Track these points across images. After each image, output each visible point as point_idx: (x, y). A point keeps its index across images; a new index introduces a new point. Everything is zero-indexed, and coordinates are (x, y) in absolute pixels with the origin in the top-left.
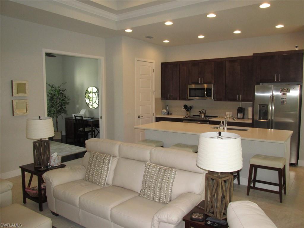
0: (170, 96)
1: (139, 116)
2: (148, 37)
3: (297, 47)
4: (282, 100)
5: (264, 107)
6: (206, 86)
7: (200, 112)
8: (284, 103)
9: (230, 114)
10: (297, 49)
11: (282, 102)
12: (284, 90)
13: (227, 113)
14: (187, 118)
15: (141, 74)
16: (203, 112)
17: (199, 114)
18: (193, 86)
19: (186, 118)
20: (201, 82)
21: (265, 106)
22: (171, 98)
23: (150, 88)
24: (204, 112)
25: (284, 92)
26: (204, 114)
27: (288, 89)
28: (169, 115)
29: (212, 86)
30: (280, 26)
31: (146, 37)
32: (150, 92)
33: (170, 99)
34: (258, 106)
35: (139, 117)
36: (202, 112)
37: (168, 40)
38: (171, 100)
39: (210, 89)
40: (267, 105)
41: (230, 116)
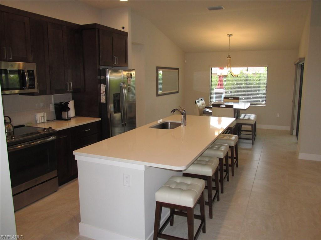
3: (123, 28)
5: (117, 96)
9: (44, 117)
13: (39, 115)
20: (8, 56)
25: (129, 77)
27: (131, 75)
29: (34, 67)
34: (113, 95)
39: (31, 72)
40: (120, 94)
41: (44, 120)
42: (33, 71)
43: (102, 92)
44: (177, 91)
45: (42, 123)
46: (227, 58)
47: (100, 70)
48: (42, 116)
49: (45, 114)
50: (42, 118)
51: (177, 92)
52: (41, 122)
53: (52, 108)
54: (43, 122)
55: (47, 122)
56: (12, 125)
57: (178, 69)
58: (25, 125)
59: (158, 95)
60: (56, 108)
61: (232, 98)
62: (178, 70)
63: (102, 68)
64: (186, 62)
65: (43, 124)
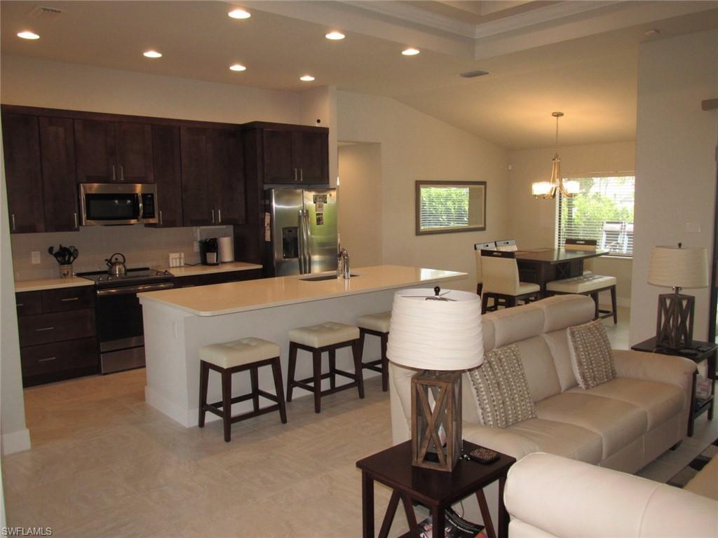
3: (318, 121)
4: (317, 217)
6: (139, 189)
7: (109, 261)
9: (180, 258)
11: (317, 221)
13: (172, 256)
16: (117, 259)
17: (105, 268)
18: (95, 188)
20: (118, 176)
21: (293, 231)
24: (121, 259)
25: (320, 202)
26: (123, 265)
27: (323, 197)
29: (154, 189)
30: (307, 78)
36: (113, 260)
39: (149, 196)
40: (296, 228)
41: (180, 263)
42: (152, 195)
43: (266, 225)
44: (482, 226)
45: (176, 267)
46: (554, 160)
47: (265, 191)
48: (177, 257)
49: (183, 254)
50: (178, 260)
51: (483, 229)
52: (174, 265)
53: (196, 248)
54: (178, 265)
55: (185, 267)
56: (125, 267)
57: (484, 183)
58: (151, 268)
59: (419, 233)
60: (201, 248)
61: (582, 242)
62: (483, 186)
63: (266, 187)
64: (510, 168)
65: (178, 269)
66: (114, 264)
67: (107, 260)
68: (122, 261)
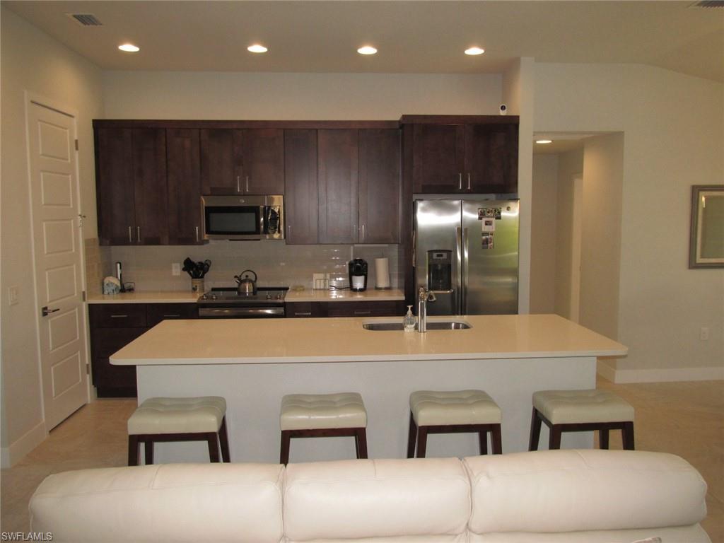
0: (135, 230)
1: (46, 308)
2: (80, 18)
3: (503, 108)
4: (484, 237)
5: (441, 256)
7: (239, 278)
8: (489, 245)
9: (325, 279)
10: (503, 113)
11: (483, 244)
12: (488, 212)
13: (316, 276)
14: (211, 301)
15: (43, 155)
16: (247, 276)
17: (236, 285)
19: (205, 301)
20: (243, 187)
21: (445, 255)
22: (139, 240)
23: (69, 205)
24: (252, 277)
25: (488, 217)
26: (253, 283)
27: (495, 211)
28: (127, 294)
29: (280, 202)
30: (474, 51)
31: (75, 16)
32: (71, 220)
33: (135, 243)
34: (427, 253)
35: (45, 312)
36: (243, 277)
37: (136, 44)
38: (140, 244)
40: (450, 251)
41: (325, 286)
43: (413, 246)
45: (320, 289)
48: (322, 277)
49: (328, 275)
50: (322, 281)
52: (318, 287)
54: (322, 287)
59: (694, 264)
63: (414, 198)
65: (322, 291)
66: (242, 282)
67: (236, 277)
68: (254, 280)
